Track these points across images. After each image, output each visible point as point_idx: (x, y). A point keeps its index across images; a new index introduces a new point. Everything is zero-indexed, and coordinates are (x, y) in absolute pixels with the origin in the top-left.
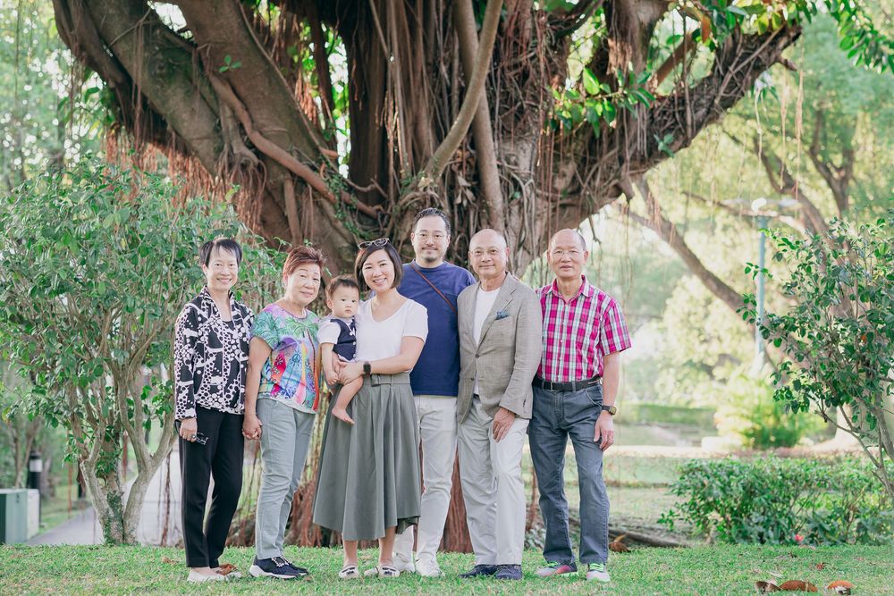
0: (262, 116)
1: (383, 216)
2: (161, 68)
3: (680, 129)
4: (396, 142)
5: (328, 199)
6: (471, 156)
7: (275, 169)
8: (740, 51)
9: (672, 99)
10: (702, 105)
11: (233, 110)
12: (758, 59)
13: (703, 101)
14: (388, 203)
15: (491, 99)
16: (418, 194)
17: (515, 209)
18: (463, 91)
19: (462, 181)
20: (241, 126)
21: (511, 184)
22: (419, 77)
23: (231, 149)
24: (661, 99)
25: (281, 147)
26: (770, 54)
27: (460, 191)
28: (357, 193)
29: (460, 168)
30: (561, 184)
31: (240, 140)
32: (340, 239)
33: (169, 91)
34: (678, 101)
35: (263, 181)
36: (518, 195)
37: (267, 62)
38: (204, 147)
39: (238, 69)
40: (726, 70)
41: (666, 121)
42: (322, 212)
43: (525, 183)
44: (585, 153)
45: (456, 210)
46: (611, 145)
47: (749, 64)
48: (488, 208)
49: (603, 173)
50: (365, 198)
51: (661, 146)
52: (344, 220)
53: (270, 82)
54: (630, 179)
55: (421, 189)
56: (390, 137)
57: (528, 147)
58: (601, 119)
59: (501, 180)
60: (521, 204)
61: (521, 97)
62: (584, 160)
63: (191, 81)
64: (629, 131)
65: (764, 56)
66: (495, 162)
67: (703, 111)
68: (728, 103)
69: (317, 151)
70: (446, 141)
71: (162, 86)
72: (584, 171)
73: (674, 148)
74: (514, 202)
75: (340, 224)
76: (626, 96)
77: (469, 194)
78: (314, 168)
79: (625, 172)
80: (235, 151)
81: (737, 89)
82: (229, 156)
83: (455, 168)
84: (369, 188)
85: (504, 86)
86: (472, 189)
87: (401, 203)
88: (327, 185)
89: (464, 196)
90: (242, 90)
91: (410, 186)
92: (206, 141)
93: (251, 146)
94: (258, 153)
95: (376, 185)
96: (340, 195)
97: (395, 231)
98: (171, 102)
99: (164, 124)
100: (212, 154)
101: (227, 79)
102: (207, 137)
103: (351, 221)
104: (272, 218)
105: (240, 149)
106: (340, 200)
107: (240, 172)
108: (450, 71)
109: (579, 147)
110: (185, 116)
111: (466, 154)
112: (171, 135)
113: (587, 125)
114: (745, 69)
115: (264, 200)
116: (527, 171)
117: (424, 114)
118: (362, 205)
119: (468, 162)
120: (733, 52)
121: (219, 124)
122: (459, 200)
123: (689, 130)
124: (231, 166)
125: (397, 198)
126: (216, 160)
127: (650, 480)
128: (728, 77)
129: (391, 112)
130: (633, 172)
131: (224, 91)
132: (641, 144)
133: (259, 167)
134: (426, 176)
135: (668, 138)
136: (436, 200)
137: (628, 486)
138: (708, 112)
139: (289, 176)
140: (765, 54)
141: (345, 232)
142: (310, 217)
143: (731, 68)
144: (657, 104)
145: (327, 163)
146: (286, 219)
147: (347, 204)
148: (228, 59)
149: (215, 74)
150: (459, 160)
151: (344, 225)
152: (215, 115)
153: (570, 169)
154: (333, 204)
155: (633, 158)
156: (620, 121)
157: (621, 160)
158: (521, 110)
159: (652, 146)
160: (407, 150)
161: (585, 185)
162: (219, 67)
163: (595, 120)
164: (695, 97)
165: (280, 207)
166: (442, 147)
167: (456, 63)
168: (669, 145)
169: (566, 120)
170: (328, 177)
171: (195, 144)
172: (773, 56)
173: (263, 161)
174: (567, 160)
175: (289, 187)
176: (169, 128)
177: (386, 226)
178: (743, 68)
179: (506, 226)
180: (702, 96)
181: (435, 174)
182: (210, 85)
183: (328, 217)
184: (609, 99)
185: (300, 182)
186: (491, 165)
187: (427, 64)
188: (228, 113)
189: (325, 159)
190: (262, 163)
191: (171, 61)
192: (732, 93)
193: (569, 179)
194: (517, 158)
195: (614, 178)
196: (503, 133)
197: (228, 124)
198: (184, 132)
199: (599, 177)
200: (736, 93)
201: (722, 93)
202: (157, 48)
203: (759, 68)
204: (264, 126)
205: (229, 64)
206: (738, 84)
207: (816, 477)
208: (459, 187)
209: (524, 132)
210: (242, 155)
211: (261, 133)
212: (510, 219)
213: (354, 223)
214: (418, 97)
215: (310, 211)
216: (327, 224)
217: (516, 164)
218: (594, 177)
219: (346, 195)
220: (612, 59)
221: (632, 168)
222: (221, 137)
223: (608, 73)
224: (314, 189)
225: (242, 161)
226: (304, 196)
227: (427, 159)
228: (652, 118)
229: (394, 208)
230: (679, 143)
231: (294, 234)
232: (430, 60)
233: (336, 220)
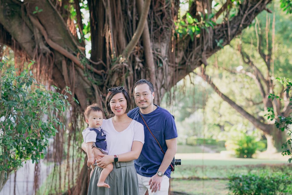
0: (52, 33)
1: (104, 75)
2: (8, 12)
3: (225, 38)
4: (109, 43)
5: (81, 68)
6: (141, 49)
7: (58, 55)
8: (250, 5)
9: (222, 25)
10: (235, 28)
11: (39, 30)
12: (257, 8)
13: (235, 26)
14: (107, 69)
15: (149, 24)
16: (119, 65)
17: (160, 71)
18: (137, 22)
19: (138, 59)
20: (43, 37)
21: (158, 61)
22: (119, 16)
23: (39, 47)
24: (218, 25)
25: (60, 45)
26: (261, 6)
27: (137, 64)
28: (93, 65)
29: (137, 54)
30: (177, 60)
31: (42, 43)
32: (86, 85)
33: (12, 23)
34: (225, 26)
35: (53, 60)
36: (161, 65)
37: (54, 10)
38: (27, 46)
39: (41, 12)
40: (244, 13)
41: (220, 34)
42: (78, 73)
43: (164, 60)
44: (187, 47)
45: (135, 72)
46: (198, 44)
47: (253, 11)
48: (149, 71)
49: (195, 56)
50: (97, 67)
51: (218, 44)
52: (88, 76)
53: (55, 18)
54: (205, 58)
55: (121, 63)
56: (107, 41)
57: (165, 45)
58: (194, 34)
59: (154, 59)
60: (162, 69)
61: (162, 24)
62: (187, 50)
63: (21, 17)
64: (205, 38)
65: (259, 7)
66: (151, 51)
67: (234, 30)
68: (245, 26)
69: (76, 47)
70: (131, 42)
71: (9, 20)
72: (187, 55)
73: (223, 45)
74: (160, 68)
75: (86, 78)
76: (204, 24)
77: (141, 65)
78: (75, 55)
79: (204, 55)
80: (41, 47)
81: (248, 21)
82: (38, 50)
83: (135, 54)
84: (98, 63)
85: (154, 19)
86: (142, 63)
87: (112, 69)
88: (80, 62)
89: (139, 66)
90: (43, 21)
91: (116, 62)
92: (28, 44)
93: (47, 45)
94: (51, 49)
95: (102, 62)
96: (86, 66)
97: (110, 81)
98: (13, 27)
99: (11, 36)
100: (31, 49)
101: (37, 16)
102: (29, 42)
103: (91, 77)
104: (57, 76)
105: (43, 47)
106: (86, 68)
107: (43, 57)
108: (132, 13)
109: (185, 46)
110: (19, 33)
111: (139, 48)
112: (13, 41)
113: (189, 36)
114: (252, 13)
115: (53, 68)
116: (165, 55)
117: (121, 31)
118: (95, 70)
119: (140, 51)
120: (247, 6)
121: (34, 36)
122: (136, 67)
123: (229, 38)
124: (39, 54)
125: (110, 67)
126: (33, 51)
127: (212, 177)
128: (245, 16)
129: (107, 30)
130: (207, 55)
131: (35, 22)
132: (210, 44)
133: (51, 55)
134: (123, 57)
135: (221, 41)
136: (127, 68)
137: (203, 179)
138: (237, 30)
139: (64, 58)
140: (260, 6)
141: (88, 82)
142: (73, 75)
143: (246, 12)
144: (216, 27)
145: (80, 52)
146: (63, 77)
147: (89, 70)
148: (37, 8)
149: (32, 14)
150: (136, 51)
151: (88, 79)
152: (32, 32)
153: (181, 54)
154: (83, 70)
155: (207, 49)
156: (202, 34)
157: (202, 50)
158: (162, 30)
159: (215, 44)
160: (114, 47)
161: (187, 61)
162: (33, 12)
163: (191, 34)
164: (232, 24)
165: (60, 71)
166: (129, 45)
167: (135, 10)
168: (221, 44)
169: (180, 34)
170: (81, 58)
171: (24, 45)
172: (263, 7)
173: (53, 51)
174: (180, 50)
175: (64, 63)
176: (12, 38)
177: (106, 79)
178: (251, 12)
179: (156, 78)
180: (235, 24)
181: (126, 56)
182: (30, 20)
183: (81, 76)
184: (197, 25)
185: (69, 61)
186: (150, 53)
187: (122, 10)
188: (38, 31)
189: (79, 51)
190: (52, 53)
191: (13, 9)
192: (247, 23)
193: (181, 58)
194: (161, 50)
195: (199, 58)
196: (155, 39)
197: (38, 36)
198: (19, 40)
199: (193, 57)
200: (248, 22)
201: (242, 22)
202: (7, 4)
203: (257, 12)
204: (53, 37)
205: (37, 10)
206: (249, 19)
207: (287, 181)
208: (136, 62)
209: (163, 39)
210: (44, 49)
211: (52, 40)
212: (158, 76)
213: (92, 78)
214: (118, 24)
215: (73, 73)
216: (81, 78)
217: (160, 52)
218: (191, 57)
219: (89, 66)
220: (198, 9)
221: (207, 54)
222: (35, 42)
223: (197, 14)
224: (75, 64)
225: (44, 52)
226: (70, 66)
227: (123, 50)
228: (214, 33)
229: (109, 71)
230: (225, 43)
231: (66, 83)
232: (124, 9)
233: (85, 77)
